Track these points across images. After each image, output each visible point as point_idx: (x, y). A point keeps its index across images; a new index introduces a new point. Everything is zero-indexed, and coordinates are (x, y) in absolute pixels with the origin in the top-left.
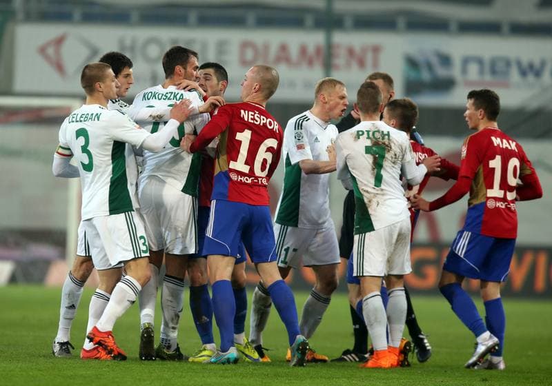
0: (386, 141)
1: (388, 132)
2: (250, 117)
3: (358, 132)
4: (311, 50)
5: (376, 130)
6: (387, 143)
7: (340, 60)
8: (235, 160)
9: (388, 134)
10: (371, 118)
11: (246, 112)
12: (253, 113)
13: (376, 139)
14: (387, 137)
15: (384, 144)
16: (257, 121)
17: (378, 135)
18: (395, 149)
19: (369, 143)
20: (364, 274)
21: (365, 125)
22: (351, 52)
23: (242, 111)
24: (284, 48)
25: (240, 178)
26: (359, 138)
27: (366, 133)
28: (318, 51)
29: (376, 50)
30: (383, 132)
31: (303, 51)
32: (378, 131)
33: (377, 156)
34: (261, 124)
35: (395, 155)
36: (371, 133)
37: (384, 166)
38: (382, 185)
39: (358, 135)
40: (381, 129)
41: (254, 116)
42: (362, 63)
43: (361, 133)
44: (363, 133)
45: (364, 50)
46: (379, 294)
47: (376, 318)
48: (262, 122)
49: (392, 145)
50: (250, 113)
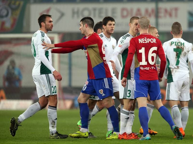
0: (182, 46)
1: (184, 43)
2: (143, 41)
3: (172, 42)
4: (150, 10)
5: (179, 42)
6: (182, 47)
7: (162, 14)
8: (141, 61)
9: (184, 44)
10: (177, 37)
11: (141, 39)
12: (144, 39)
13: (179, 46)
14: (183, 45)
15: (181, 48)
16: (146, 42)
17: (179, 44)
18: (185, 50)
19: (175, 47)
20: (170, 99)
21: (175, 40)
22: (166, 11)
23: (139, 40)
24: (139, 10)
25: (144, 69)
26: (172, 45)
27: (175, 43)
28: (153, 11)
29: (176, 9)
30: (181, 43)
31: (147, 11)
32: (180, 42)
33: (178, 53)
34: (148, 42)
35: (185, 53)
36: (177, 43)
37: (180, 57)
38: (179, 65)
39: (172, 44)
40: (181, 42)
41: (144, 40)
42: (170, 15)
43: (173, 43)
44: (174, 43)
45: (171, 10)
46: (177, 106)
47: (177, 115)
48: (148, 41)
49: (184, 48)
50: (143, 39)
